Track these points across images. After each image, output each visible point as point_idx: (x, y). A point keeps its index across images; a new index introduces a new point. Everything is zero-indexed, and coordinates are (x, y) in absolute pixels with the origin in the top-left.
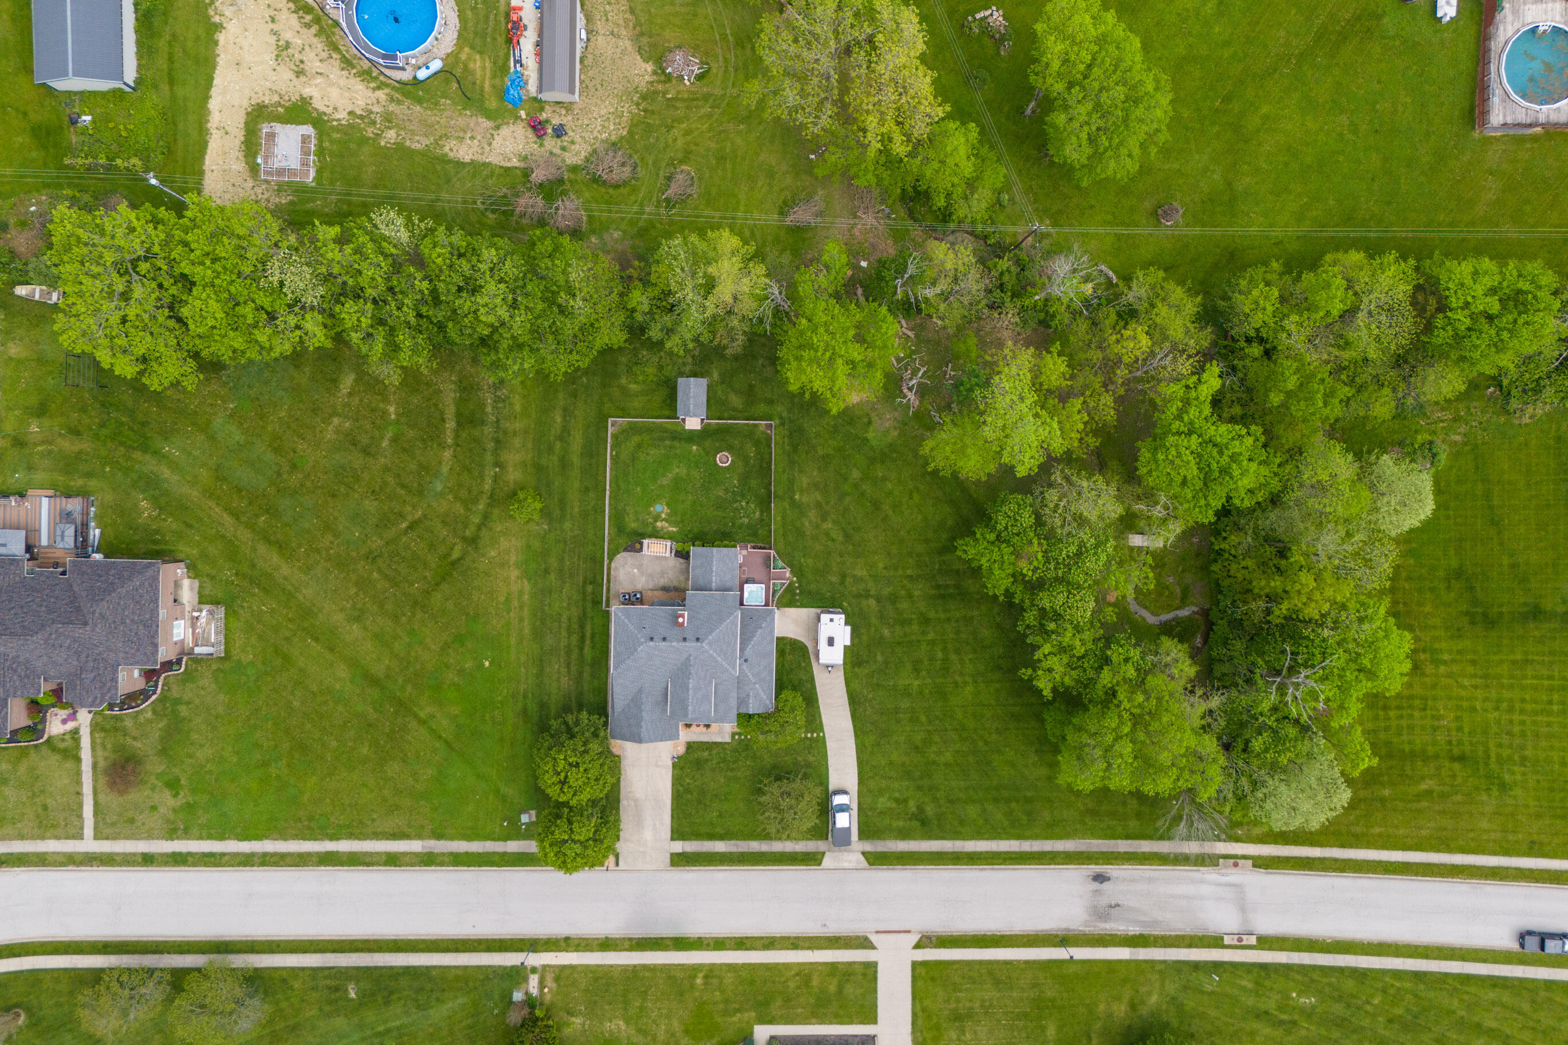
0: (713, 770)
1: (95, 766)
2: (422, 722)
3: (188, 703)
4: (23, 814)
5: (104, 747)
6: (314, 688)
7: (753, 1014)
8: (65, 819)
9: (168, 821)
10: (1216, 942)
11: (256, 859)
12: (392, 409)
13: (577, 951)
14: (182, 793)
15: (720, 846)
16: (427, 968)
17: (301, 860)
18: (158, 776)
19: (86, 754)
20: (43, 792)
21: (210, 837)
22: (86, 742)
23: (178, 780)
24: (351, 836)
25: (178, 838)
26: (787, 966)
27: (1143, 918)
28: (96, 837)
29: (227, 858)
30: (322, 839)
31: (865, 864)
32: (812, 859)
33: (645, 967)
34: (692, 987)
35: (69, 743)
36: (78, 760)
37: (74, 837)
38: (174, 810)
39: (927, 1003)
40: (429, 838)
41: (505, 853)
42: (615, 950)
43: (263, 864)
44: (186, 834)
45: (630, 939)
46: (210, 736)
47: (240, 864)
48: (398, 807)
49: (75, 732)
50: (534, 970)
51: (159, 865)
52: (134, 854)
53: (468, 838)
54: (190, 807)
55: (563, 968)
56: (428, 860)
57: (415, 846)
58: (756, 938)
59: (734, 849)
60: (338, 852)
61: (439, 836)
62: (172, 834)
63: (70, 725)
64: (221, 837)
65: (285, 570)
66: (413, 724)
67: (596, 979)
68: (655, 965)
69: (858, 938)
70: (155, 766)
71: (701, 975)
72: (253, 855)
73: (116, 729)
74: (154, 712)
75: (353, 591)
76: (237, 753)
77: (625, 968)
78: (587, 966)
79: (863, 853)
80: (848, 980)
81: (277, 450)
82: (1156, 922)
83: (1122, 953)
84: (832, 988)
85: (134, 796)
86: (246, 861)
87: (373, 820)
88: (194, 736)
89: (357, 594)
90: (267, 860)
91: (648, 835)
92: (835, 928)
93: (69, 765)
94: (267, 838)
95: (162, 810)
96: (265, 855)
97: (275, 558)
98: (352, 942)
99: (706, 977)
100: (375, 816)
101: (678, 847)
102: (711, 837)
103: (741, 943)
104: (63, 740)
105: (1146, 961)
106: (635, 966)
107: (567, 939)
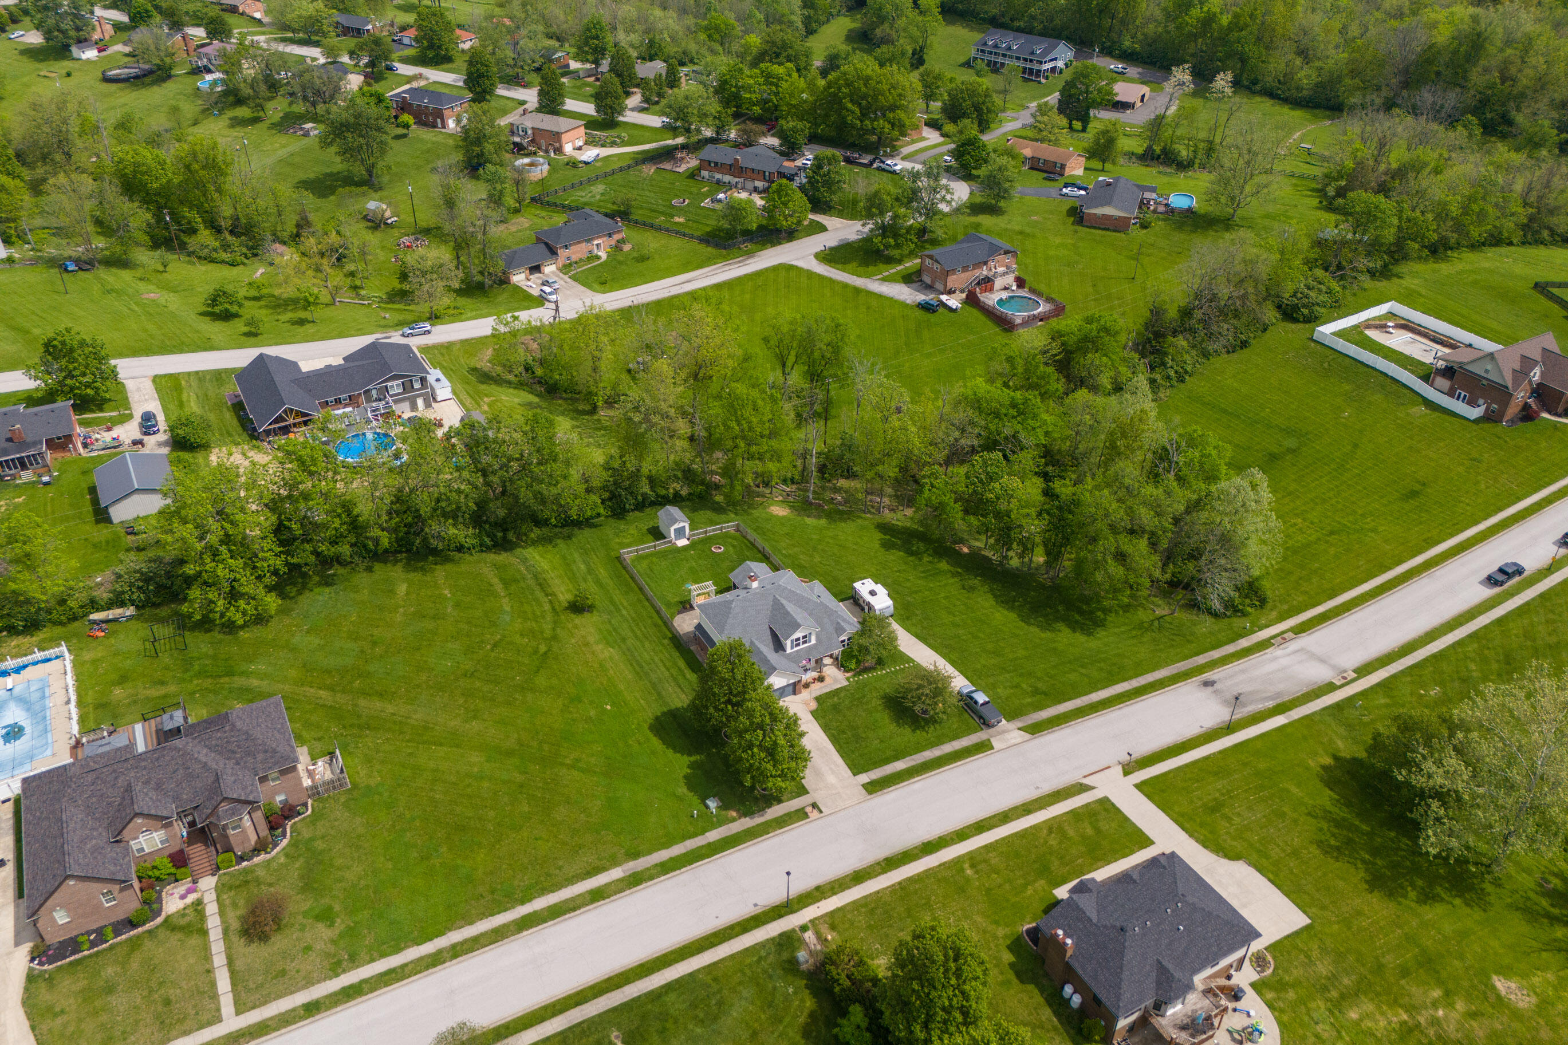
0: (849, 708)
1: (226, 932)
2: (573, 767)
3: (323, 837)
4: (137, 1022)
5: (235, 905)
6: (453, 779)
7: (1042, 882)
8: (195, 1006)
9: (328, 955)
10: (1330, 687)
11: (445, 954)
12: (446, 592)
13: (835, 894)
14: (339, 920)
15: (900, 765)
16: (691, 974)
17: (498, 935)
18: (305, 914)
19: (213, 923)
20: (161, 984)
21: (383, 955)
22: (211, 908)
23: (330, 908)
24: (544, 891)
25: (344, 971)
26: (1036, 828)
27: (1264, 695)
28: (238, 1013)
29: (410, 967)
30: (513, 907)
31: (1027, 736)
32: (984, 747)
33: (910, 880)
34: (968, 880)
35: (191, 916)
36: (204, 933)
37: (210, 1023)
38: (333, 942)
39: (1177, 809)
40: (627, 861)
41: (709, 844)
42: (870, 878)
43: (455, 956)
44: (354, 961)
45: (878, 863)
46: (356, 855)
47: (427, 968)
48: (581, 847)
49: (199, 903)
50: (804, 928)
51: (328, 1008)
52: (294, 1010)
53: (667, 845)
54: (351, 932)
55: (832, 914)
56: (635, 880)
57: (616, 873)
58: (990, 818)
59: (913, 763)
60: (535, 912)
61: (635, 855)
62: (336, 969)
63: (191, 898)
64: (397, 950)
65: (390, 708)
66: (564, 771)
67: (872, 911)
68: (918, 875)
69: (1073, 786)
70: (299, 905)
71: (966, 866)
72: (440, 952)
73: (247, 882)
74: (287, 855)
75: (461, 701)
76: (391, 859)
77: (893, 889)
78: (854, 902)
79: (1020, 729)
80: (1097, 820)
81: (356, 640)
82: (1278, 695)
83: (1279, 721)
84: (1089, 831)
85: (279, 942)
86: (435, 960)
87: (560, 868)
88: (339, 862)
89: (466, 701)
90: (457, 951)
91: (831, 779)
92: (1047, 788)
93: (194, 941)
94: (450, 930)
95: (319, 946)
96: (454, 946)
97: (378, 705)
98: (592, 987)
99: (973, 866)
100: (561, 863)
101: (864, 778)
102: (887, 761)
103: (980, 827)
104: (184, 915)
105: (1303, 718)
106: (900, 883)
107: (818, 888)
